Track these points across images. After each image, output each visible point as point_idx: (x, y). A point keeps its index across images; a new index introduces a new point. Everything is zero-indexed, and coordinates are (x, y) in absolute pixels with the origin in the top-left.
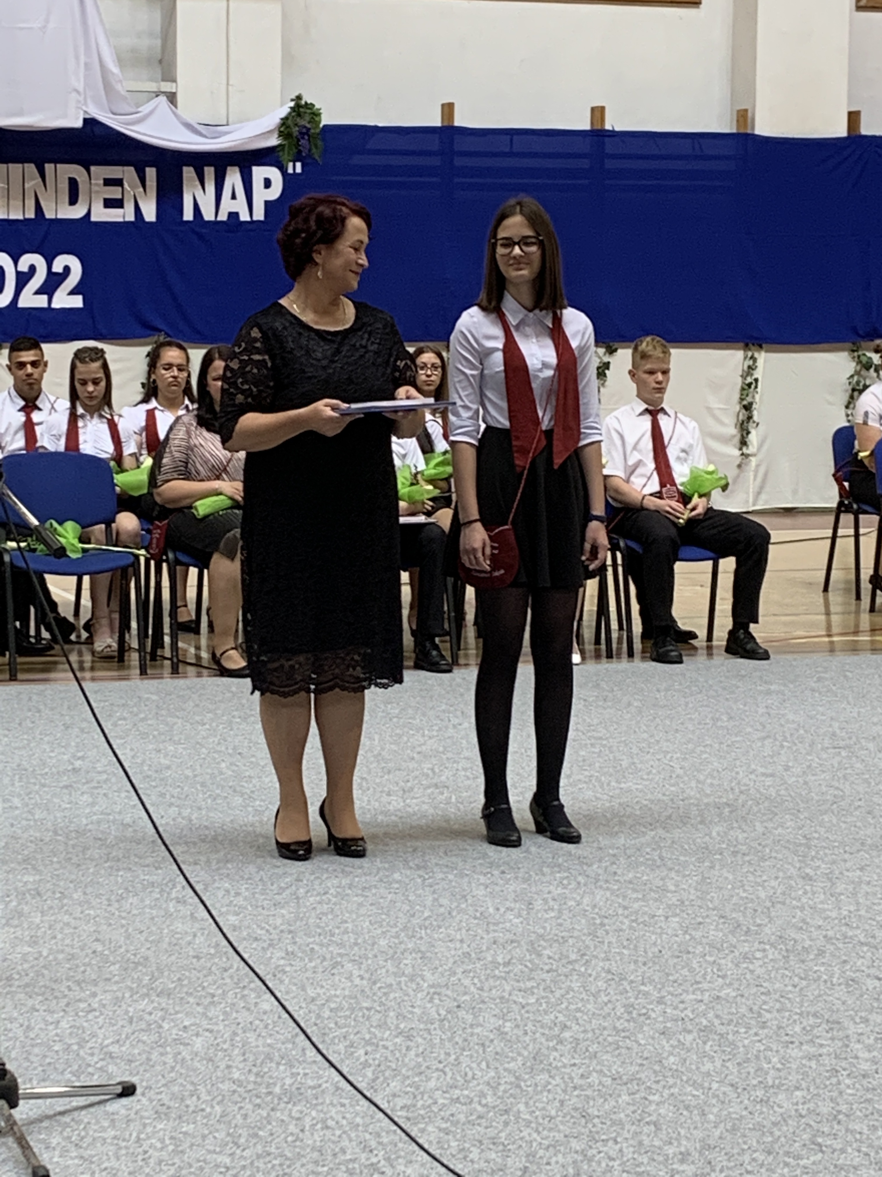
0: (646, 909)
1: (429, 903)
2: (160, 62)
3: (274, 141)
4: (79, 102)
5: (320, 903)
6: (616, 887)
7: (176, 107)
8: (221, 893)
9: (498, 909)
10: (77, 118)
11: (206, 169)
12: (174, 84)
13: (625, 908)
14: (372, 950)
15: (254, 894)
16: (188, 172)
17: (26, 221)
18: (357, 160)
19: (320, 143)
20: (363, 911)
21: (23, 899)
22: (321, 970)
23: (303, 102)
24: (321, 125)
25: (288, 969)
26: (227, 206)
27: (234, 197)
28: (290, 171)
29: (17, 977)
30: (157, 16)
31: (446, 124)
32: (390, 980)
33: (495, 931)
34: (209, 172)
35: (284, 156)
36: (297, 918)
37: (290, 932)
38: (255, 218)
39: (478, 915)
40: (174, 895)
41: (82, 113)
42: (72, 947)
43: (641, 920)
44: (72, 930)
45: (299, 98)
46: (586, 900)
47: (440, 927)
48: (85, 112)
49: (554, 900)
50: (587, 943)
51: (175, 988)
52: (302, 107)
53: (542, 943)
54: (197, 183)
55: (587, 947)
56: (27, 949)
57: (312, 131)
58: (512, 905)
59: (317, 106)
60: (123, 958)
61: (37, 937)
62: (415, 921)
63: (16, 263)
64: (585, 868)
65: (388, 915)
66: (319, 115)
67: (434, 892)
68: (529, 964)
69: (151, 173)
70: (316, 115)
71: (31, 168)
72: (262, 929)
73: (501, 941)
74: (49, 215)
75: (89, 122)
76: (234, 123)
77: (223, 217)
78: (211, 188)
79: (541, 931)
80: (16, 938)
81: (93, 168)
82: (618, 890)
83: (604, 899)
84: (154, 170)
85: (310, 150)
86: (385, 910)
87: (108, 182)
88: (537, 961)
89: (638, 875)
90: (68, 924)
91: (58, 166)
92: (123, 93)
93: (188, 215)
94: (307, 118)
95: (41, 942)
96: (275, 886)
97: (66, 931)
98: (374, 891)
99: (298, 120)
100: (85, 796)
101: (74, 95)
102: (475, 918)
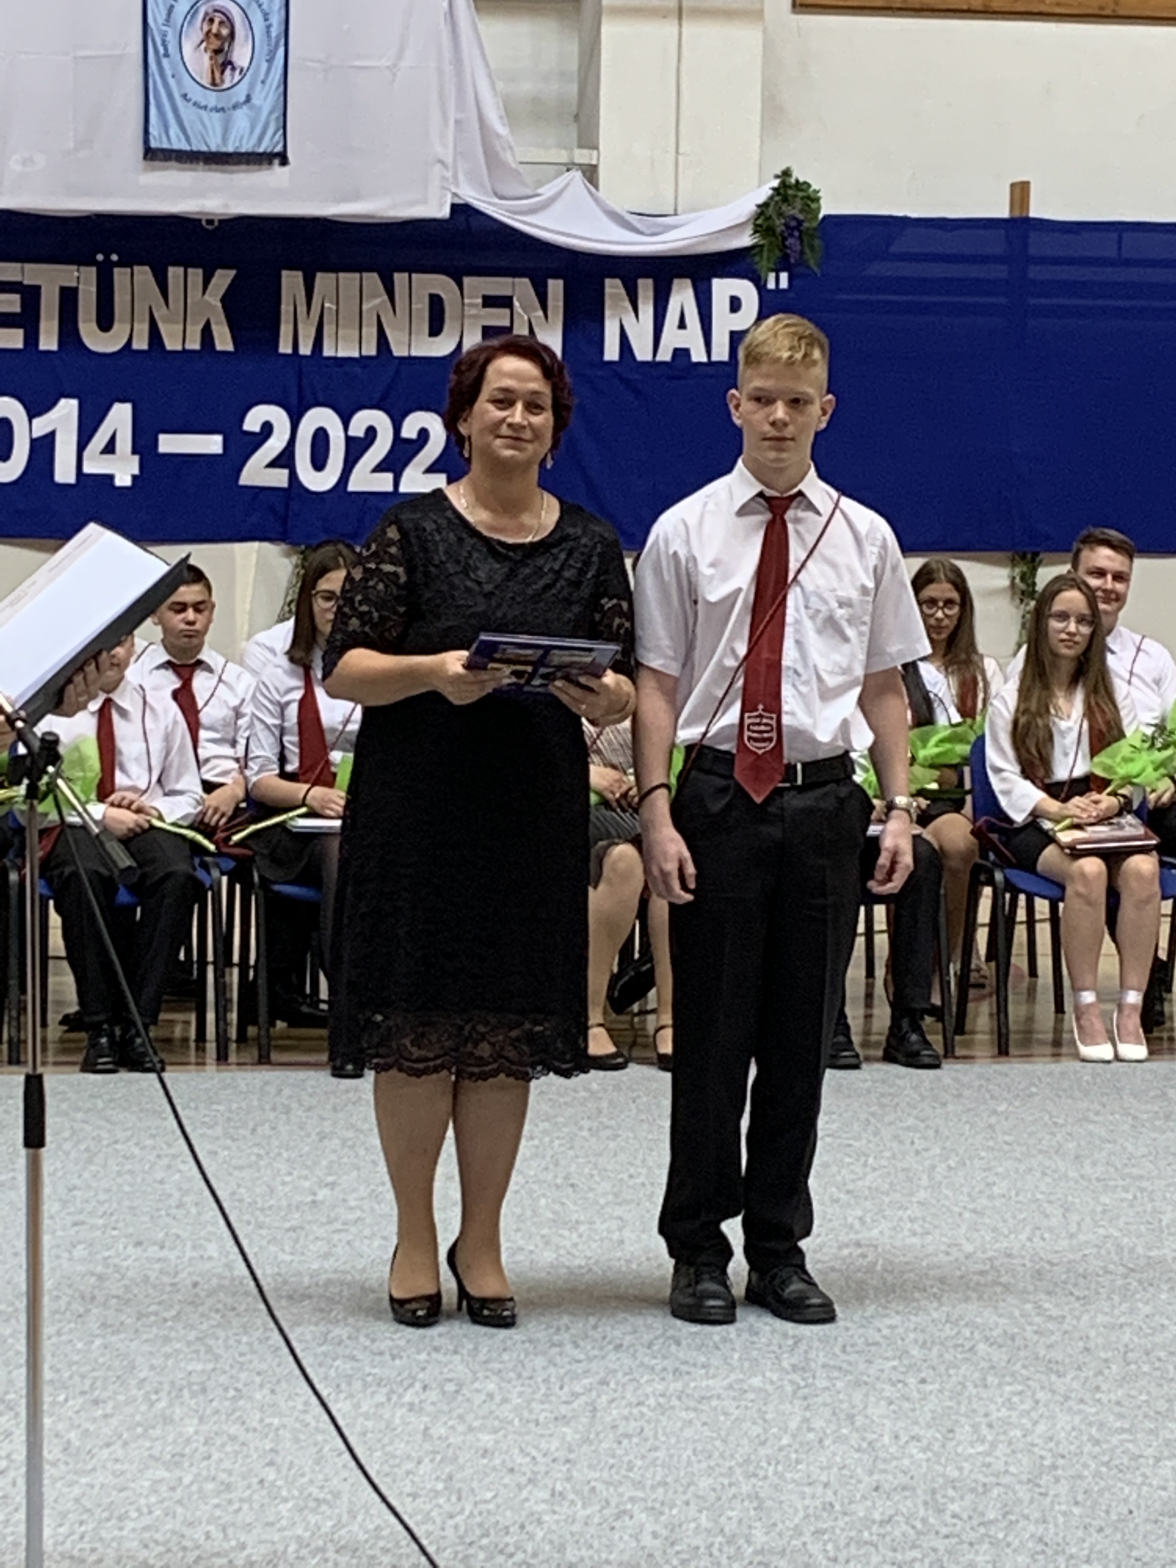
0: (1130, 1446)
1: (793, 1425)
2: (576, 117)
3: (745, 240)
4: (444, 178)
5: (626, 1418)
6: (1093, 1410)
7: (597, 187)
8: (478, 1399)
9: (897, 1437)
10: (441, 205)
11: (641, 282)
12: (595, 153)
13: (1097, 1443)
14: (684, 1493)
15: (529, 1402)
16: (613, 287)
17: (363, 360)
18: (876, 269)
19: (817, 242)
20: (688, 1433)
21: (177, 1397)
22: (596, 1520)
23: (793, 181)
24: (821, 216)
25: (546, 1518)
26: (672, 338)
27: (682, 325)
28: (771, 285)
29: (134, 1515)
30: (573, 48)
31: (1017, 214)
32: (698, 1541)
33: (884, 1471)
34: (646, 288)
35: (762, 263)
36: (586, 1440)
37: (568, 1461)
38: (714, 358)
39: (865, 1445)
40: (407, 1398)
41: (449, 196)
42: (230, 1473)
43: (1117, 1462)
44: (236, 1447)
45: (786, 173)
46: (1041, 1428)
47: (798, 1462)
48: (455, 195)
49: (990, 1426)
50: (1021, 1494)
51: (366, 1541)
52: (790, 187)
53: (951, 1492)
54: (628, 305)
55: (1020, 1501)
56: (162, 1473)
57: (806, 225)
58: (922, 1433)
59: (815, 186)
60: (301, 1493)
61: (183, 1455)
62: (763, 1452)
63: (346, 426)
64: (1053, 1378)
65: (724, 1441)
66: (817, 200)
67: (807, 1408)
68: (919, 1525)
69: (556, 287)
70: (811, 199)
71: (372, 279)
72: (528, 1454)
73: (887, 1487)
74: (399, 350)
75: (461, 210)
76: (684, 212)
77: (665, 355)
78: (647, 310)
79: (956, 1474)
80: (151, 1456)
81: (467, 280)
82: (1097, 1413)
83: (1068, 1427)
84: (560, 282)
85: (802, 253)
86: (723, 1433)
87: (489, 302)
88: (931, 1520)
89: (1133, 1393)
90: (233, 1438)
91: (414, 276)
92: (514, 165)
93: (611, 352)
94: (798, 204)
95: (187, 1464)
96: (566, 1389)
97: (229, 1449)
98: (714, 1403)
99: (784, 208)
100: (319, 1243)
101: (438, 166)
102: (858, 1450)
